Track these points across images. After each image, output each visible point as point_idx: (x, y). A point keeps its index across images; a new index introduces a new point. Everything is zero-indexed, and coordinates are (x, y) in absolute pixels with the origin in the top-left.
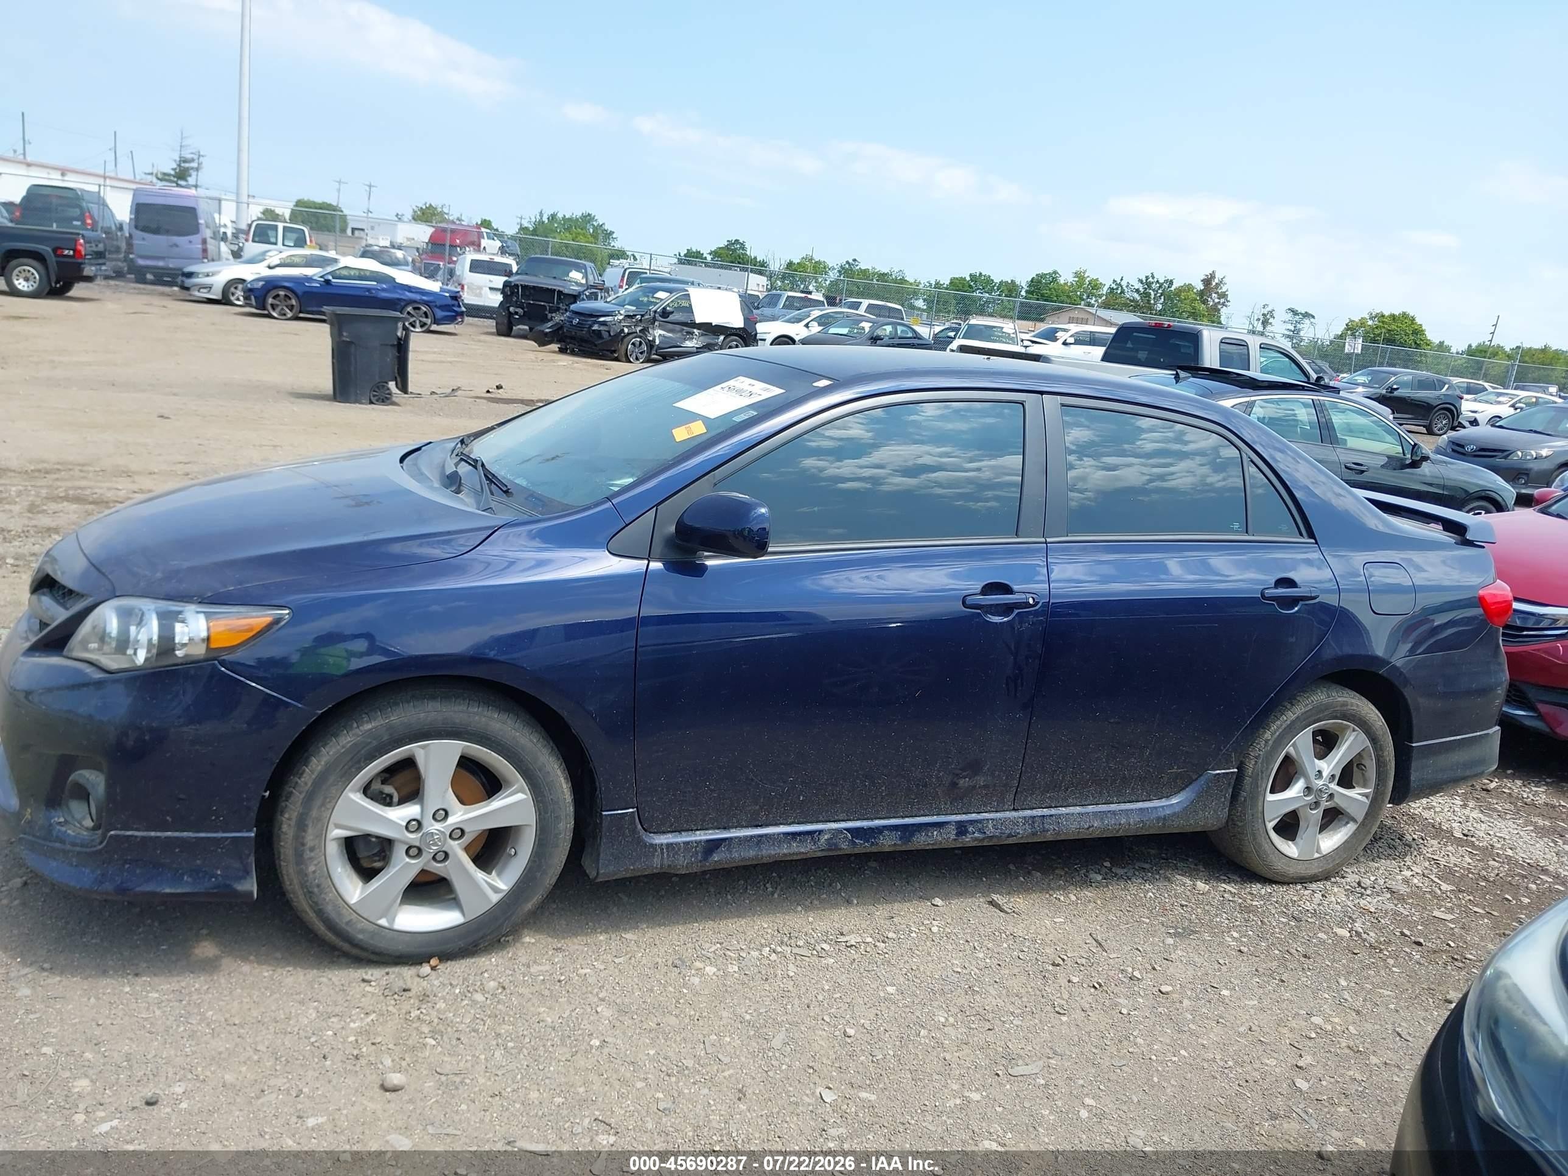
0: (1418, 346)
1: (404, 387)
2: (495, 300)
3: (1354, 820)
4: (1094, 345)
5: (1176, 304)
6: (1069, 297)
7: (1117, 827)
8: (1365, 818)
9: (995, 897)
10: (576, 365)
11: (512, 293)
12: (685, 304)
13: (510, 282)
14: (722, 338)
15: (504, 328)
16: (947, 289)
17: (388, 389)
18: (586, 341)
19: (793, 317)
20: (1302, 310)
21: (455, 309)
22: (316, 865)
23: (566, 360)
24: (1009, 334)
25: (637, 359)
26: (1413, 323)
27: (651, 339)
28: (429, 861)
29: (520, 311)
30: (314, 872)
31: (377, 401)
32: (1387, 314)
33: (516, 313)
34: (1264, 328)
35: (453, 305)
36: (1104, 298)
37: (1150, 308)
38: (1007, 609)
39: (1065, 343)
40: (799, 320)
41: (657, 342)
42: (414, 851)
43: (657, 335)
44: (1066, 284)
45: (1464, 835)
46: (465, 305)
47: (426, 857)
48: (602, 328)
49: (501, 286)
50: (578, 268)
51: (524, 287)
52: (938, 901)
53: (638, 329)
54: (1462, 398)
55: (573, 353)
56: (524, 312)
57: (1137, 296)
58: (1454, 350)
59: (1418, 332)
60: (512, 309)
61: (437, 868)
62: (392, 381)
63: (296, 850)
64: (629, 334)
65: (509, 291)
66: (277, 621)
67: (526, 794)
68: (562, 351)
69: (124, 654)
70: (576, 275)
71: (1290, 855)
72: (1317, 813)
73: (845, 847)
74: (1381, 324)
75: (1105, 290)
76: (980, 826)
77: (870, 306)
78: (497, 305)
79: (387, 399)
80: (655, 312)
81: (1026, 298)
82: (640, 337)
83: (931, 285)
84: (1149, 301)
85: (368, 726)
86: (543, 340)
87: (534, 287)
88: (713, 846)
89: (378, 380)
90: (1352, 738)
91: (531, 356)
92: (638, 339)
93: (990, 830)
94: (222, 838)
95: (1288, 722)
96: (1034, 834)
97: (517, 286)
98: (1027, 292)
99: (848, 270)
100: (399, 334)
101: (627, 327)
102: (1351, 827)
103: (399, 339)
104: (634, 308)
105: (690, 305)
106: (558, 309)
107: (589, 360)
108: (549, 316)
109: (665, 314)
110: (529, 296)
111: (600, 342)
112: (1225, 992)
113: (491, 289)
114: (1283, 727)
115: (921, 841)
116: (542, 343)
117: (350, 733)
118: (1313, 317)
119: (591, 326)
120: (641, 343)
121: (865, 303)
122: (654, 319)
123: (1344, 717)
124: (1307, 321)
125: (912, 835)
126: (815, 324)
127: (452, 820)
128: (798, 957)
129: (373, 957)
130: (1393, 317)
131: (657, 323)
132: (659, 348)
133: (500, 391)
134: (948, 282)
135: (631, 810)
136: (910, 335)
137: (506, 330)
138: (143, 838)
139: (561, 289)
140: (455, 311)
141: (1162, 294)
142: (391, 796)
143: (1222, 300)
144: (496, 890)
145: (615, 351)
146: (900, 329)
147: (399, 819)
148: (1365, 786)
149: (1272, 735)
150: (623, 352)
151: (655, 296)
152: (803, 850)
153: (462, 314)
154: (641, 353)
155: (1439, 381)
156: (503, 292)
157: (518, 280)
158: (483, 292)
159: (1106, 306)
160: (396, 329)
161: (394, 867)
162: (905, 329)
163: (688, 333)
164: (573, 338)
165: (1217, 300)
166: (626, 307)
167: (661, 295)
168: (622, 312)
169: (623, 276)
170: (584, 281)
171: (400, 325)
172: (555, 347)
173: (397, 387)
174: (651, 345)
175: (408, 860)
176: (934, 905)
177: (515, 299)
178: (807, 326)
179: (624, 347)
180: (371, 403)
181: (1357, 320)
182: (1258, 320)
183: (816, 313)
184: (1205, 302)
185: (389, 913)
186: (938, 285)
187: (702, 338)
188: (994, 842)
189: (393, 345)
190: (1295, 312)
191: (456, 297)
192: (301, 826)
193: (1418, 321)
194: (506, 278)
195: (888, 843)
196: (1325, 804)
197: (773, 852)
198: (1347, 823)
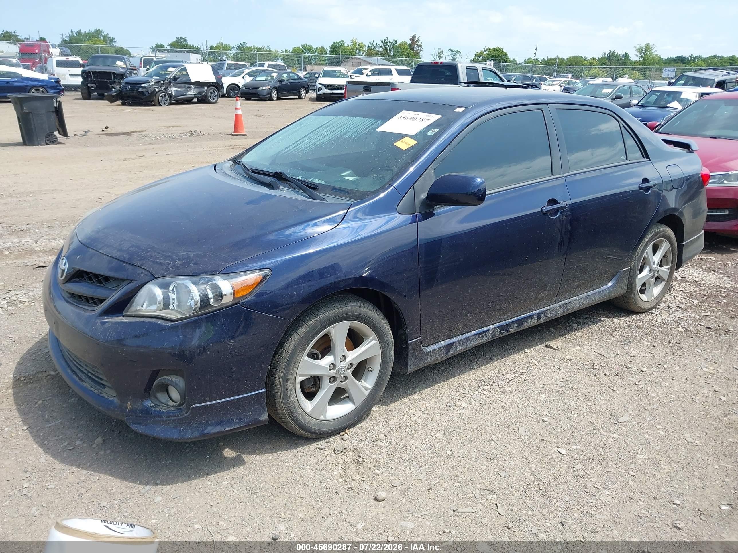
0: (505, 62)
1: (65, 133)
2: (79, 81)
3: (664, 280)
4: (380, 75)
5: (400, 52)
6: (350, 52)
7: (591, 302)
8: (668, 279)
9: (548, 343)
10: (135, 111)
11: (87, 76)
12: (184, 73)
13: (85, 70)
14: (206, 88)
15: (86, 96)
16: (291, 53)
17: (55, 136)
18: (136, 98)
19: (235, 74)
20: (454, 49)
21: (59, 88)
22: (293, 398)
23: (129, 109)
24: (344, 73)
25: (165, 104)
26: (503, 52)
27: (170, 92)
28: (339, 383)
29: (94, 85)
30: (292, 402)
31: (50, 143)
32: (491, 48)
33: (92, 87)
34: (440, 59)
35: (57, 86)
36: (366, 51)
37: (388, 55)
38: (556, 211)
39: (367, 75)
40: (239, 75)
41: (174, 94)
42: (332, 379)
43: (173, 90)
44: (348, 46)
45: (682, 278)
46: (64, 85)
47: (338, 380)
48: (144, 90)
49: (80, 73)
50: (120, 59)
51: (94, 72)
52: (527, 351)
53: (163, 88)
54: (541, 84)
55: (130, 105)
56: (96, 86)
57: (381, 49)
58: (518, 62)
59: (505, 55)
60: (89, 85)
61: (343, 385)
62: (56, 131)
63: (283, 392)
64: (158, 91)
65: (85, 75)
66: (265, 277)
67: (377, 340)
68: (123, 104)
69: (169, 309)
70: (119, 63)
71: (645, 300)
72: (653, 280)
73: (498, 336)
74: (489, 53)
75: (366, 48)
76: (545, 313)
77: (269, 65)
78: (80, 83)
79: (55, 141)
80: (170, 78)
81: (330, 54)
82: (164, 92)
83: (283, 52)
84: (387, 51)
85: (310, 322)
86: (112, 99)
87: (99, 72)
88: (450, 346)
89: (48, 132)
90: (664, 245)
91: (109, 109)
92: (164, 94)
93: (549, 315)
94: (250, 395)
95: (645, 243)
96: (564, 312)
97: (89, 72)
98: (330, 51)
99: (241, 47)
100: (55, 105)
101: (156, 88)
102: (663, 283)
103: (56, 108)
104: (158, 78)
105: (187, 73)
106: (115, 82)
107: (140, 107)
108: (111, 86)
109: (175, 79)
110: (97, 77)
111: (145, 97)
112: (665, 366)
113: (70, 75)
114: (644, 245)
115: (526, 325)
116: (112, 101)
117: (303, 327)
118: (460, 52)
119: (138, 89)
120: (165, 95)
121: (267, 63)
122: (170, 82)
123: (663, 237)
124: (458, 55)
125: (522, 324)
126: (247, 76)
127: (348, 360)
128: (495, 390)
129: (319, 436)
130: (494, 49)
131: (172, 84)
132: (175, 97)
133: (108, 129)
134: (291, 50)
135: (419, 338)
136: (296, 77)
137: (87, 96)
138: (210, 405)
139: (114, 71)
140: (59, 89)
141: (392, 47)
142: (317, 355)
143: (420, 48)
144: (366, 389)
145: (152, 101)
146: (291, 75)
147: (325, 365)
148: (667, 265)
149: (640, 249)
150: (157, 101)
151: (168, 70)
152: (483, 341)
153: (63, 90)
154: (166, 101)
155: (532, 77)
156: (82, 76)
157: (89, 69)
158: (66, 77)
159: (368, 55)
160: (53, 103)
161: (324, 389)
162: (293, 75)
163: (189, 87)
164: (128, 97)
165: (418, 48)
166: (153, 77)
167: (171, 69)
168: (152, 80)
169: (141, 62)
170: (125, 66)
171: (54, 100)
172: (119, 102)
173: (59, 133)
174: (170, 96)
175: (330, 384)
176: (526, 353)
177: (90, 79)
178: (243, 78)
179: (157, 98)
180: (47, 144)
181: (479, 52)
182: (437, 56)
183: (246, 71)
184: (412, 49)
185: (324, 412)
186: (286, 51)
187: (195, 89)
188: (551, 319)
189: (53, 112)
190: (452, 51)
191: (58, 81)
192: (286, 380)
193: (505, 50)
194: (82, 68)
195: (514, 329)
196: (656, 275)
197: (472, 345)
198: (661, 282)
